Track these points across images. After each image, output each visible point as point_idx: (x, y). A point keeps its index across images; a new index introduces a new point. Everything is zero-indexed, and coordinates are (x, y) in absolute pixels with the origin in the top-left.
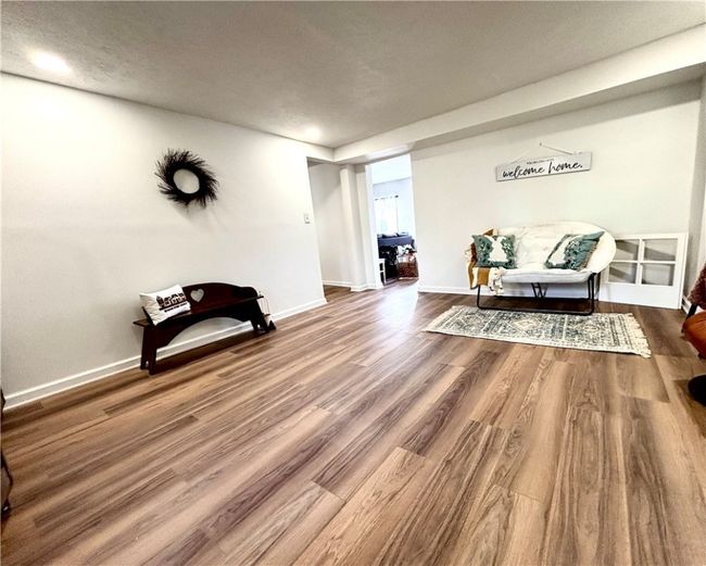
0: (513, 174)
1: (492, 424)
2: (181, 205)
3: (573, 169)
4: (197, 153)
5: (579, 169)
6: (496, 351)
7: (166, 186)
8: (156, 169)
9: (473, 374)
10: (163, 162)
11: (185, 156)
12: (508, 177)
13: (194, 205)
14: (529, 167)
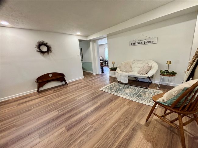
0: (133, 44)
1: (92, 125)
2: (42, 54)
3: (152, 43)
4: (46, 41)
5: (153, 43)
6: (113, 99)
7: (38, 50)
8: (35, 46)
9: (101, 106)
10: (37, 44)
11: (43, 42)
12: (132, 45)
13: (46, 54)
14: (139, 42)
